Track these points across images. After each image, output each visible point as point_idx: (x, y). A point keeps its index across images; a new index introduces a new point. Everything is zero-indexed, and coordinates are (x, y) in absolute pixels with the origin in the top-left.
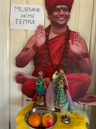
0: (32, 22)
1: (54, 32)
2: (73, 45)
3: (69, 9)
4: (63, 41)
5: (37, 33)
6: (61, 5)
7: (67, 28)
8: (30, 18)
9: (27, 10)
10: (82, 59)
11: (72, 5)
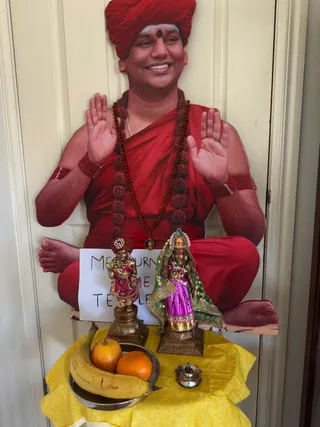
2: (199, 151)
6: (157, 24)
7: (179, 97)
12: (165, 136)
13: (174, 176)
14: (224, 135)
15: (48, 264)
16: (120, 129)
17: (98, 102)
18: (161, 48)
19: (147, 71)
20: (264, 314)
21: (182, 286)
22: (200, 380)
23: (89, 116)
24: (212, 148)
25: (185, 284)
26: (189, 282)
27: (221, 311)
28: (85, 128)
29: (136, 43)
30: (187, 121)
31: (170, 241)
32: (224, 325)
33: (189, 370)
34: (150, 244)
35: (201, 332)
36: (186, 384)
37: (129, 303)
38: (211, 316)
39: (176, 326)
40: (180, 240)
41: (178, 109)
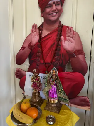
12: (54, 37)
13: (56, 50)
14: (74, 36)
15: (18, 76)
16: (40, 34)
17: (35, 26)
18: (54, 8)
19: (49, 15)
20: (85, 102)
21: (54, 87)
22: (55, 122)
23: (32, 31)
24: (70, 40)
25: (55, 87)
26: (57, 87)
27: (69, 99)
28: (31, 35)
29: (47, 7)
30: (62, 31)
31: (51, 71)
32: (70, 104)
33: (51, 118)
34: (47, 72)
35: (62, 105)
36: (49, 123)
37: (37, 91)
38: (65, 100)
39: (51, 101)
40: (54, 71)
41: (59, 27)
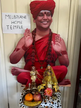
0: (21, 28)
1: (40, 35)
2: (54, 45)
3: (52, 14)
4: (47, 42)
5: (25, 36)
6: (45, 10)
7: (50, 31)
8: (19, 24)
9: (16, 17)
10: (61, 55)
11: (54, 10)
